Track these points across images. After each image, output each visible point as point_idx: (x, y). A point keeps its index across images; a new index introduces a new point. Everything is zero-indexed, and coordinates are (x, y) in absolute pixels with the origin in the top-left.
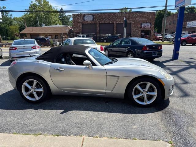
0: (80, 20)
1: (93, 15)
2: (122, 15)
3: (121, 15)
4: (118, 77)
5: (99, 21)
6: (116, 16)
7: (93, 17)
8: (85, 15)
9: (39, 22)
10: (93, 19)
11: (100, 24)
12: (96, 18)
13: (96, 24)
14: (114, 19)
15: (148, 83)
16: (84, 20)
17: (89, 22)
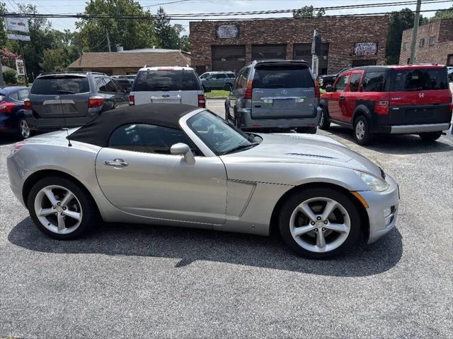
0: (208, 37)
1: (238, 25)
2: (308, 24)
3: (304, 24)
4: (255, 184)
5: (252, 39)
6: (293, 27)
7: (239, 29)
8: (218, 24)
9: (109, 43)
10: (238, 35)
11: (253, 45)
12: (243, 32)
13: (244, 46)
14: (288, 34)
15: (330, 201)
16: (217, 37)
17: (227, 42)
